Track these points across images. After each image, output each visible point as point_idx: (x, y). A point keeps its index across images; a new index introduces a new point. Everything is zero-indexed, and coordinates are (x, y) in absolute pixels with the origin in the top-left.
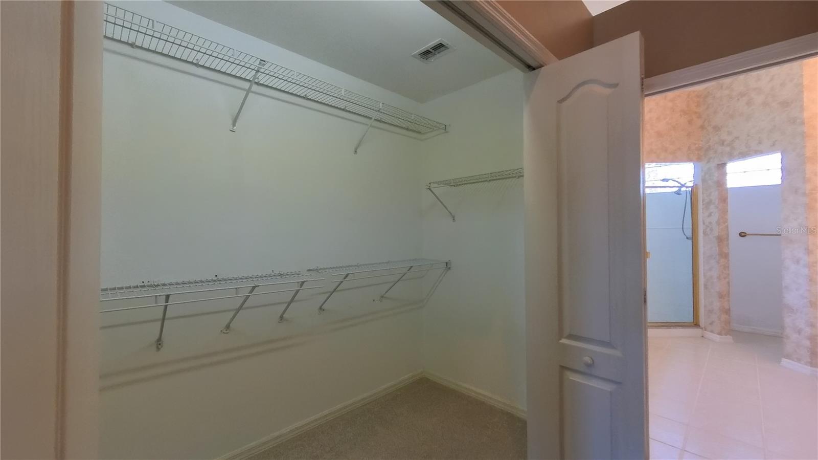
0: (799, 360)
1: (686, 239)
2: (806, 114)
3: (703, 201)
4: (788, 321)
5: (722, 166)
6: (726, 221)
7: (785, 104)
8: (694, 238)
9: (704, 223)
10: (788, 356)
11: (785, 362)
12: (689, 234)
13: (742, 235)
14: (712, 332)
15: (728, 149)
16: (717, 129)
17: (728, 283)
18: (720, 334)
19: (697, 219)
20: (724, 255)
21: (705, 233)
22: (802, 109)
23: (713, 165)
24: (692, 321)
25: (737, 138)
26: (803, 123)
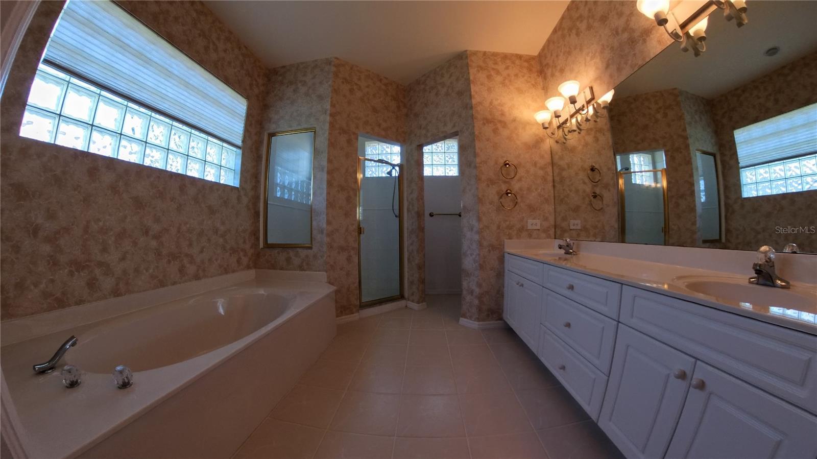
0: (471, 318)
1: (395, 218)
2: (474, 102)
3: (407, 179)
4: (465, 284)
5: (420, 147)
6: (422, 199)
7: (460, 93)
8: (400, 217)
9: (407, 200)
10: (464, 316)
11: (463, 321)
12: (397, 212)
13: (431, 215)
14: (413, 301)
15: (424, 132)
16: (416, 115)
17: (424, 255)
18: (418, 303)
19: (403, 197)
20: (422, 229)
21: (408, 210)
22: (471, 97)
23: (414, 146)
24: (399, 294)
25: (430, 122)
26: (472, 108)
